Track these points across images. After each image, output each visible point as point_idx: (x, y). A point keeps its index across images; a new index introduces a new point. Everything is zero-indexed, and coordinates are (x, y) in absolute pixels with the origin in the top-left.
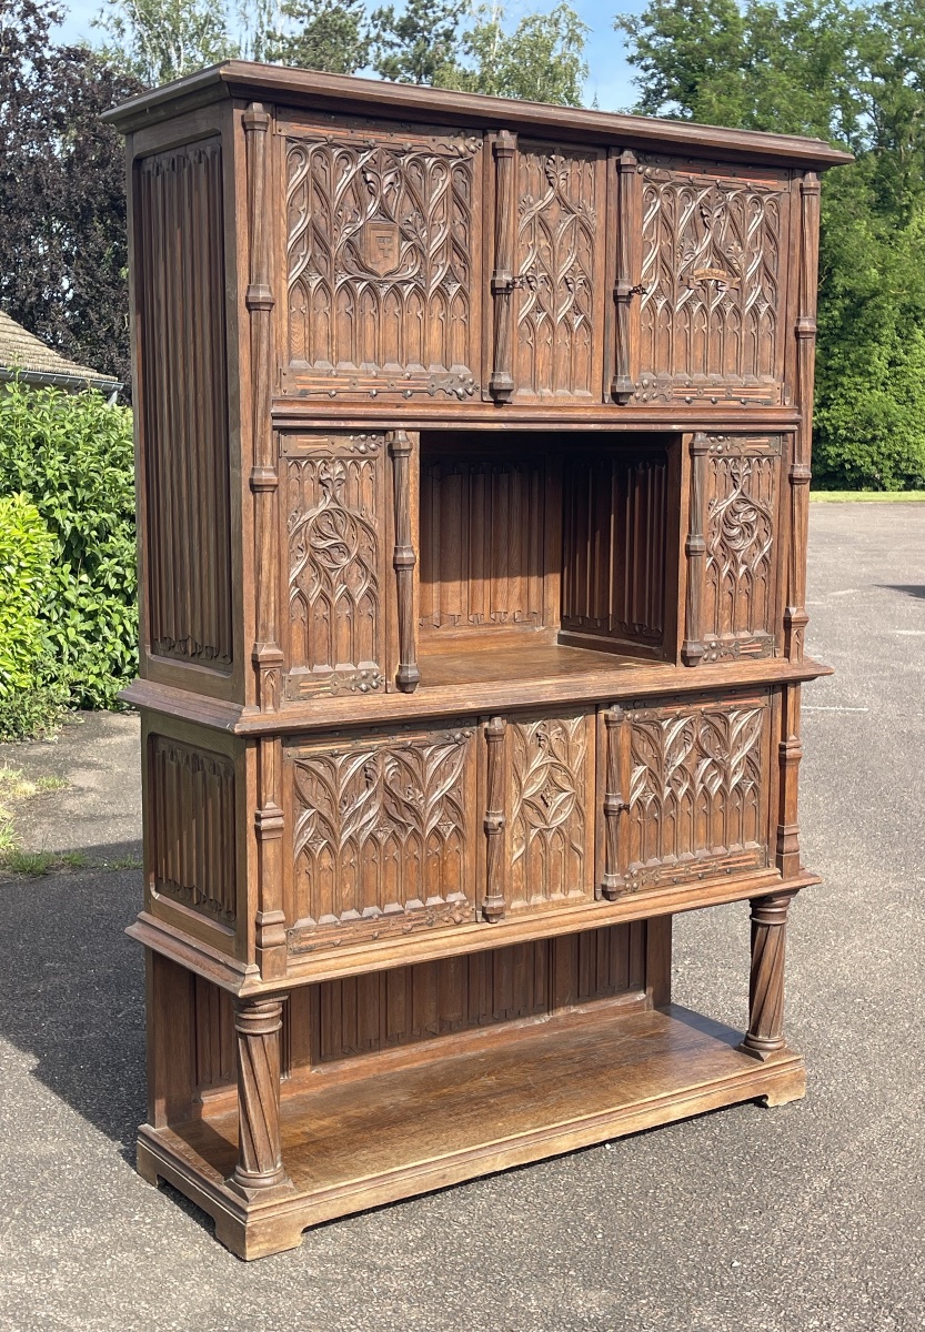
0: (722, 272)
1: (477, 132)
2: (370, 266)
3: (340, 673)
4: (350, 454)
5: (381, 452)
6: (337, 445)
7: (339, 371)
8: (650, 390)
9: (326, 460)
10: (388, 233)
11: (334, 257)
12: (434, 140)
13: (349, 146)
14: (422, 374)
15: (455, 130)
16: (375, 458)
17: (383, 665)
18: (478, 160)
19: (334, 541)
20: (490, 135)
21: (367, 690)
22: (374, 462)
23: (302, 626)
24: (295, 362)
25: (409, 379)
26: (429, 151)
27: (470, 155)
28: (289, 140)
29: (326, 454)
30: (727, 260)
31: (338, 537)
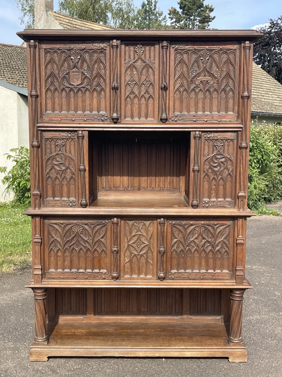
0: (209, 78)
1: (107, 41)
2: (72, 83)
3: (63, 200)
4: (66, 138)
5: (76, 137)
6: (61, 135)
7: (61, 114)
8: (178, 118)
9: (58, 139)
10: (78, 73)
11: (60, 81)
12: (93, 45)
13: (65, 49)
14: (90, 114)
15: (100, 41)
16: (74, 139)
17: (77, 199)
18: (108, 49)
19: (61, 162)
20: (111, 42)
21: (72, 206)
22: (74, 140)
23: (51, 186)
24: (48, 112)
25: (85, 116)
26: (91, 48)
27: (105, 48)
28: (45, 49)
29: (58, 137)
30: (211, 74)
31: (62, 161)
